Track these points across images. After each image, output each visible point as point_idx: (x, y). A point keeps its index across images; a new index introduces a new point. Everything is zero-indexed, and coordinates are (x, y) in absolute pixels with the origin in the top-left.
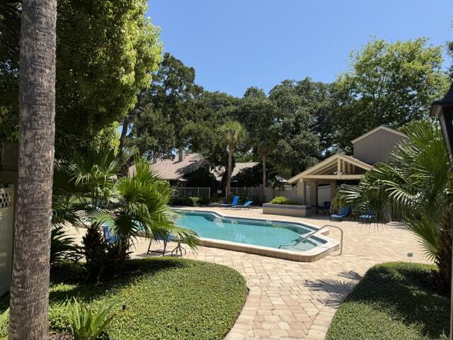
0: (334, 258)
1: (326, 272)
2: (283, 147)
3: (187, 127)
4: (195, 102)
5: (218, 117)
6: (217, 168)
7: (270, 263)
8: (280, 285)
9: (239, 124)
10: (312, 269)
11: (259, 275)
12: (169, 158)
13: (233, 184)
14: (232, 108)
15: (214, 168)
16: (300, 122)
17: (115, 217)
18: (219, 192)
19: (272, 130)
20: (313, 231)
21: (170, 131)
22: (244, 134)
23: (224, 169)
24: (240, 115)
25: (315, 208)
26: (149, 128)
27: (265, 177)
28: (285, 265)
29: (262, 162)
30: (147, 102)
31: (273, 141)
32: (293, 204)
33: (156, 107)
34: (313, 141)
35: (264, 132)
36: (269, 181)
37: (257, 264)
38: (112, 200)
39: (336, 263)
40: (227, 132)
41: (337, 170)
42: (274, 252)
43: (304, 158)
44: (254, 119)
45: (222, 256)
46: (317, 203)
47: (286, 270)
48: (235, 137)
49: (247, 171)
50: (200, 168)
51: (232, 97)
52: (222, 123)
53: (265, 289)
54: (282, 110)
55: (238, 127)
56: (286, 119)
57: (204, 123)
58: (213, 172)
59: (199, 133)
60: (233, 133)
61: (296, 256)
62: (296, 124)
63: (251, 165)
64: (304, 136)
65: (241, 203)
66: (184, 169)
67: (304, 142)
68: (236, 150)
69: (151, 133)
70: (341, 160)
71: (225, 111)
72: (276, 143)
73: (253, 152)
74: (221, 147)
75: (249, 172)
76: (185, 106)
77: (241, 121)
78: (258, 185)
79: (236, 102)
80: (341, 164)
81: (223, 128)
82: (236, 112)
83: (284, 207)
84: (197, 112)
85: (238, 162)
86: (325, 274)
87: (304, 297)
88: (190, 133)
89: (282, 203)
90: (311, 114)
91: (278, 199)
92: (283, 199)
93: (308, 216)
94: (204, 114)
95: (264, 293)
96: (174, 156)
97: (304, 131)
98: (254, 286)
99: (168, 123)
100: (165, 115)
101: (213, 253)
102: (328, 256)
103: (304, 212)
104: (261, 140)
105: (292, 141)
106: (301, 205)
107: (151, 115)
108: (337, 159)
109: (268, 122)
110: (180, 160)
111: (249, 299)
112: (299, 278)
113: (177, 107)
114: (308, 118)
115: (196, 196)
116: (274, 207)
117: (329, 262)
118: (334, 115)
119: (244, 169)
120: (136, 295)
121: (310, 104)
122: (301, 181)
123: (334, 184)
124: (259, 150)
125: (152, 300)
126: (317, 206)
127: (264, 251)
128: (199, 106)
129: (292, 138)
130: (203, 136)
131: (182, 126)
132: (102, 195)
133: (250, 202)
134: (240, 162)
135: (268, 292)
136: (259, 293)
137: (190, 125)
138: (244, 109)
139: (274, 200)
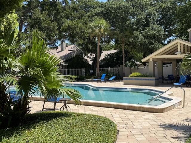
0: (179, 110)
1: (174, 119)
2: (137, 37)
3: (66, 24)
4: (71, 6)
5: (89, 17)
6: (89, 55)
7: (132, 114)
8: (141, 128)
9: (104, 20)
10: (163, 117)
11: (124, 122)
12: (54, 49)
13: (100, 66)
14: (99, 10)
15: (87, 55)
16: (149, 18)
17: (18, 79)
18: (91, 71)
19: (129, 24)
20: (161, 94)
21: (54, 27)
22: (108, 28)
23: (94, 55)
24: (105, 15)
25: (161, 80)
26: (39, 25)
27: (124, 59)
28: (144, 115)
29: (121, 49)
30: (36, 7)
31: (130, 32)
32: (145, 77)
33: (43, 10)
34: (159, 31)
35: (123, 27)
36: (127, 62)
37: (122, 115)
38: (15, 69)
39: (181, 113)
40: (95, 27)
41: (177, 51)
42: (135, 107)
43: (153, 44)
44: (116, 17)
45: (97, 111)
46: (163, 76)
47: (144, 118)
48: (102, 30)
49: (111, 56)
50: (77, 55)
51: (98, 2)
52: (91, 21)
53: (131, 130)
54: (136, 10)
55: (104, 23)
56: (139, 16)
57: (79, 20)
58: (86, 58)
59: (75, 28)
60: (100, 28)
61: (151, 109)
62: (146, 19)
63: (113, 51)
64: (153, 28)
65: (107, 78)
66: (65, 56)
67: (152, 32)
68: (102, 42)
69: (40, 29)
70: (181, 44)
71: (94, 12)
72: (132, 34)
73: (115, 42)
74: (91, 38)
75: (113, 56)
76: (64, 9)
77: (106, 19)
78: (119, 66)
79: (102, 6)
80: (181, 47)
81: (92, 24)
82: (102, 12)
83: (139, 79)
84: (73, 14)
85: (104, 50)
86: (173, 120)
87: (160, 135)
88: (69, 28)
89: (137, 76)
90: (157, 12)
91: (134, 74)
92: (138, 74)
93: (156, 85)
94: (78, 15)
95: (130, 133)
96: (57, 47)
97: (152, 25)
98: (122, 128)
99: (52, 21)
100: (50, 16)
101: (90, 109)
102: (174, 109)
103: (153, 82)
104: (121, 32)
105: (143, 32)
106: (151, 77)
107: (40, 16)
108: (177, 43)
109: (125, 19)
110: (62, 50)
111: (119, 137)
112: (155, 123)
113: (59, 9)
114: (155, 15)
115: (74, 75)
116: (131, 79)
117: (176, 113)
118: (173, 13)
119: (109, 55)
120: (36, 135)
121: (156, 4)
122: (151, 60)
123: (174, 62)
124: (119, 40)
125: (48, 138)
126: (163, 78)
127: (127, 106)
128: (75, 9)
129: (143, 30)
130: (78, 30)
131: (63, 23)
132: (7, 66)
133: (114, 77)
134: (105, 50)
135: (133, 132)
136: (126, 133)
137: (68, 23)
138: (107, 10)
139: (131, 75)
